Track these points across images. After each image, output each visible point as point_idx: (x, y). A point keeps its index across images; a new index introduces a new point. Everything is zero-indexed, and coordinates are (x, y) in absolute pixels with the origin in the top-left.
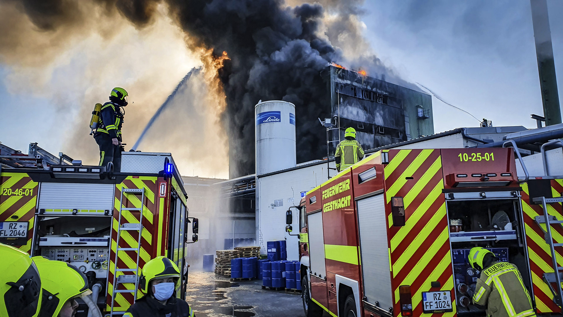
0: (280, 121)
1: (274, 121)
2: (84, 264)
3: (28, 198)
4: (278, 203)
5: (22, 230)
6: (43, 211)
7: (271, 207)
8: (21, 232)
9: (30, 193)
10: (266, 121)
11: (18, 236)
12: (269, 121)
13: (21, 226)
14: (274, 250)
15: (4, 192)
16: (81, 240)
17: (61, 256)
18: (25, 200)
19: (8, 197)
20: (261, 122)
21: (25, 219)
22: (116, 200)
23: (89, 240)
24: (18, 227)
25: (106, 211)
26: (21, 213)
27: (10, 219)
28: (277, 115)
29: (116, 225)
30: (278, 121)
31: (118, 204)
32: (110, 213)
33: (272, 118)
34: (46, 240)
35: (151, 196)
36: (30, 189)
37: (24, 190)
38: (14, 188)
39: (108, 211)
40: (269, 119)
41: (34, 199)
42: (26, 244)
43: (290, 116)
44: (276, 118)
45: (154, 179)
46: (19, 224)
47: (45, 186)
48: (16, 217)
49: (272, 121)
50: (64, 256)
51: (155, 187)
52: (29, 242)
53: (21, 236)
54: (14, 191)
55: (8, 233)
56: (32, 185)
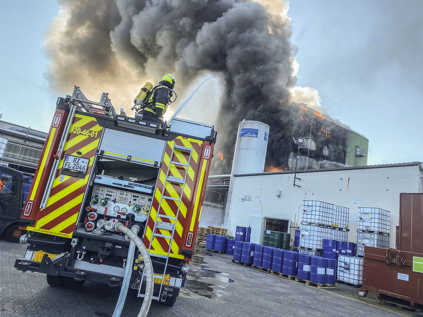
0: (257, 137)
1: (252, 136)
2: (127, 206)
3: (94, 139)
4: (248, 199)
5: (83, 165)
6: (103, 152)
7: (241, 200)
8: (82, 167)
9: (95, 135)
10: (247, 135)
11: (79, 170)
12: (249, 135)
13: (83, 162)
14: (241, 234)
15: (74, 130)
16: (129, 184)
17: (109, 195)
18: (89, 140)
19: (76, 135)
20: (242, 135)
21: (87, 157)
22: (166, 155)
23: (136, 185)
24: (80, 162)
25: (155, 162)
26: (85, 150)
27: (75, 154)
28: (255, 132)
29: (162, 177)
30: (255, 136)
31: (167, 160)
32: (159, 165)
33: (251, 134)
34: (100, 178)
35: (195, 156)
36: (95, 132)
37: (90, 132)
38: (83, 128)
39: (157, 163)
40: (249, 134)
41: (97, 141)
42: (84, 178)
43: (265, 135)
44: (254, 135)
45: (200, 143)
46: (82, 160)
47: (109, 132)
48: (80, 153)
49: (251, 136)
50: (111, 196)
52: (87, 177)
53: (81, 170)
54: (82, 131)
55: (72, 165)
56: (98, 128)
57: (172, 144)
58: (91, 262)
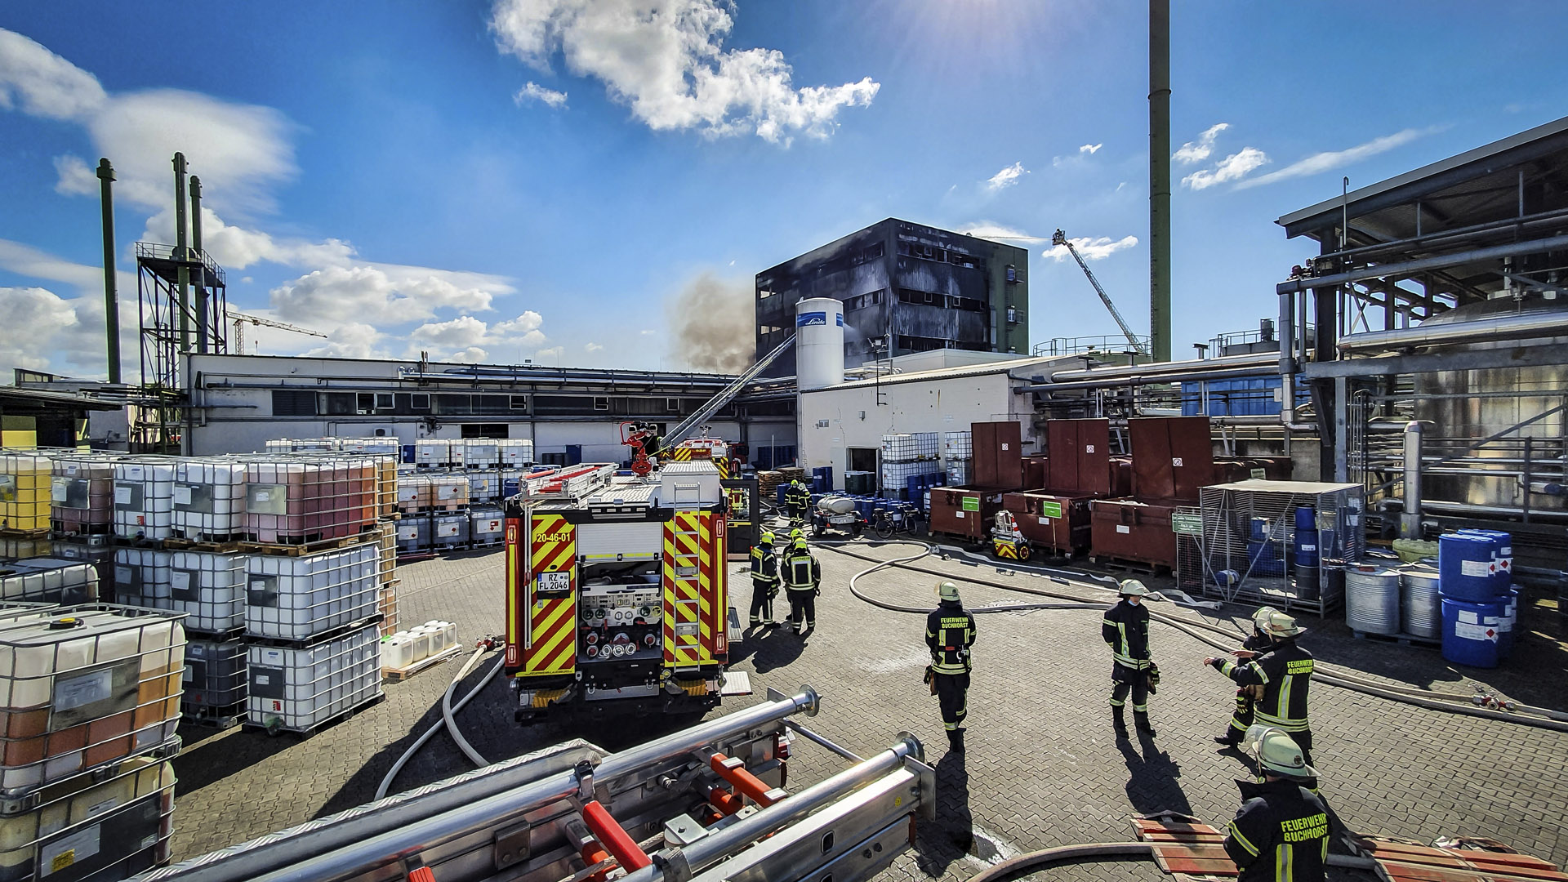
2: (630, 609)
3: (566, 544)
5: (563, 581)
6: (583, 558)
8: (563, 584)
9: (567, 538)
11: (559, 589)
13: (562, 577)
15: (538, 538)
16: (628, 588)
17: (604, 601)
18: (562, 546)
19: (543, 544)
21: (565, 568)
22: (666, 541)
23: (637, 587)
24: (558, 578)
25: (655, 554)
26: (559, 561)
27: (548, 569)
29: (668, 571)
31: (671, 548)
32: (660, 555)
34: (589, 589)
35: (704, 533)
36: (566, 534)
37: (560, 535)
38: (548, 533)
39: (657, 554)
41: (572, 545)
42: (569, 597)
45: (707, 514)
46: (559, 575)
47: (584, 530)
48: (554, 567)
50: (607, 601)
51: (710, 525)
52: (572, 594)
53: (563, 589)
54: (548, 536)
55: (549, 586)
56: (567, 528)
57: (671, 525)
58: (604, 689)
